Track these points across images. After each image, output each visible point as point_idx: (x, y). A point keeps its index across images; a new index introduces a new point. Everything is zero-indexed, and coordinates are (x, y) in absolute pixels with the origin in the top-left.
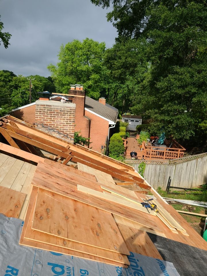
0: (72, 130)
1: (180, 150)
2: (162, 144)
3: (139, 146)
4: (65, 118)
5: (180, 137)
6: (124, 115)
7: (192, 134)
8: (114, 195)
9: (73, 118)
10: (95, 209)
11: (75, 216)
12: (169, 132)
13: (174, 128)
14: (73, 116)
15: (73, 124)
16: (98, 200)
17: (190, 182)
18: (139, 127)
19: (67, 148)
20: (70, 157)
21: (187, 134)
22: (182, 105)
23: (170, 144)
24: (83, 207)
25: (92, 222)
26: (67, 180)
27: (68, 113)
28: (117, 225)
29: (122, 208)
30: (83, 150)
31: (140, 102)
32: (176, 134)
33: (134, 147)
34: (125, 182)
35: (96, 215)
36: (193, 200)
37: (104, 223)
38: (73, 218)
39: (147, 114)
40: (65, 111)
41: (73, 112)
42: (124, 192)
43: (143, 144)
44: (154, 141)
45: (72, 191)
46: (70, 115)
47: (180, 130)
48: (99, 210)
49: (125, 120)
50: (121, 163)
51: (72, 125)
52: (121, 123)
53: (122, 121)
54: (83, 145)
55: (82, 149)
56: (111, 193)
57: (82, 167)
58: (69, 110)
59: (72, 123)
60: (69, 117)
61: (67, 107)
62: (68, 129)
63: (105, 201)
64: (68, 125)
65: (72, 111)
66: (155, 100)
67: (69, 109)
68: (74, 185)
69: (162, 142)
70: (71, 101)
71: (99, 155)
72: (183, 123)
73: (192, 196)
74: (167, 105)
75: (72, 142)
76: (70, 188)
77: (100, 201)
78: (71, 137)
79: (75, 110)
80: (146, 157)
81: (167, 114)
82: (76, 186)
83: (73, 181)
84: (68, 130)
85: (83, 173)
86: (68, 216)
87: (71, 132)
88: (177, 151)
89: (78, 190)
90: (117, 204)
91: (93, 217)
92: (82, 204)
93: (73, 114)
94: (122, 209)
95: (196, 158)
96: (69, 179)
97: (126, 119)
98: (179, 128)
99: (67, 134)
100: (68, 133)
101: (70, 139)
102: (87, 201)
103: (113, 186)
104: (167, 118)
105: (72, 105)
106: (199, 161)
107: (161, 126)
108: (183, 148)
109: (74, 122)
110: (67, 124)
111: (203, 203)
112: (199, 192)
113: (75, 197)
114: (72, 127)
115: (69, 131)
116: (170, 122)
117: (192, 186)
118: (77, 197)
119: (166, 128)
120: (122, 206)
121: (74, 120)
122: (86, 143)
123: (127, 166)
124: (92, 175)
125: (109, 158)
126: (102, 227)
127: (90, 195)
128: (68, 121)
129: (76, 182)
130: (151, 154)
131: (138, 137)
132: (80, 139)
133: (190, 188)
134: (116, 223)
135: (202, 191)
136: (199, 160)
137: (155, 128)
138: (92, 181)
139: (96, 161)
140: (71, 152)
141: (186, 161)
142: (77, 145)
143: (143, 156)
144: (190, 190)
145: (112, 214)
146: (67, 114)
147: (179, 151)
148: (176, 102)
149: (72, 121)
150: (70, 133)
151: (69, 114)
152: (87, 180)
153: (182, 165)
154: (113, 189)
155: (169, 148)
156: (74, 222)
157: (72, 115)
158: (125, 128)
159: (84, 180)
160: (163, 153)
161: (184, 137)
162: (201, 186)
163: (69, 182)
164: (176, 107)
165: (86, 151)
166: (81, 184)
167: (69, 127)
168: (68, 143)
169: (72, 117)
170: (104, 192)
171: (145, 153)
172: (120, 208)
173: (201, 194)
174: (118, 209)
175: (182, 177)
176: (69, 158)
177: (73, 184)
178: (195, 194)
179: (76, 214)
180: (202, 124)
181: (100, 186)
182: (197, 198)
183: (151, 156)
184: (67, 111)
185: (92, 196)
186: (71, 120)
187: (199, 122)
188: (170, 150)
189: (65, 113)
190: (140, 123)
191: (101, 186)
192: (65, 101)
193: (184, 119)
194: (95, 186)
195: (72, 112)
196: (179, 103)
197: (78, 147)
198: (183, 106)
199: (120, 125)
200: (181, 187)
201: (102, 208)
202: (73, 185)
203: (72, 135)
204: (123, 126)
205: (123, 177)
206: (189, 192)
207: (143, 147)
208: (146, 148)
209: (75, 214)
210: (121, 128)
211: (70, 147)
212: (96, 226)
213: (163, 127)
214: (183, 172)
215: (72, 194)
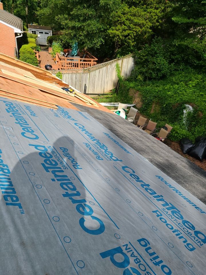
1: (92, 60)
2: (76, 56)
3: (53, 59)
5: (92, 45)
6: (30, 26)
7: (102, 42)
12: (81, 40)
13: (86, 36)
17: (103, 88)
18: (50, 39)
21: (98, 42)
22: (91, 9)
23: (83, 56)
31: (47, 5)
32: (88, 42)
33: (48, 61)
36: (105, 102)
39: (56, 20)
43: (57, 56)
44: (68, 54)
47: (91, 39)
49: (32, 32)
52: (28, 34)
53: (29, 32)
66: (63, 2)
69: (75, 53)
72: (94, 30)
73: (105, 99)
74: (76, 8)
80: (62, 69)
81: (77, 20)
88: (90, 61)
95: (106, 65)
97: (34, 30)
98: (90, 36)
104: (78, 24)
106: (109, 68)
107: (72, 34)
108: (95, 58)
111: (113, 103)
112: (110, 96)
116: (80, 29)
117: (104, 91)
119: (77, 36)
130: (66, 67)
131: (51, 50)
133: (102, 93)
135: (112, 94)
136: (109, 66)
137: (67, 37)
141: (98, 69)
143: (59, 69)
144: (103, 95)
147: (92, 61)
148: (85, 5)
153: (95, 72)
155: (83, 59)
158: (35, 39)
160: (78, 64)
161: (95, 45)
162: (111, 90)
164: (85, 11)
171: (60, 65)
173: (111, 97)
175: (96, 84)
178: (107, 98)
180: (110, 31)
182: (108, 100)
187: (107, 29)
188: (84, 61)
190: (50, 34)
193: (94, 25)
196: (88, 7)
198: (92, 10)
199: (28, 36)
200: (95, 93)
204: (32, 37)
206: (102, 96)
207: (57, 59)
208: (60, 59)
210: (29, 39)
213: (75, 36)
214: (96, 79)
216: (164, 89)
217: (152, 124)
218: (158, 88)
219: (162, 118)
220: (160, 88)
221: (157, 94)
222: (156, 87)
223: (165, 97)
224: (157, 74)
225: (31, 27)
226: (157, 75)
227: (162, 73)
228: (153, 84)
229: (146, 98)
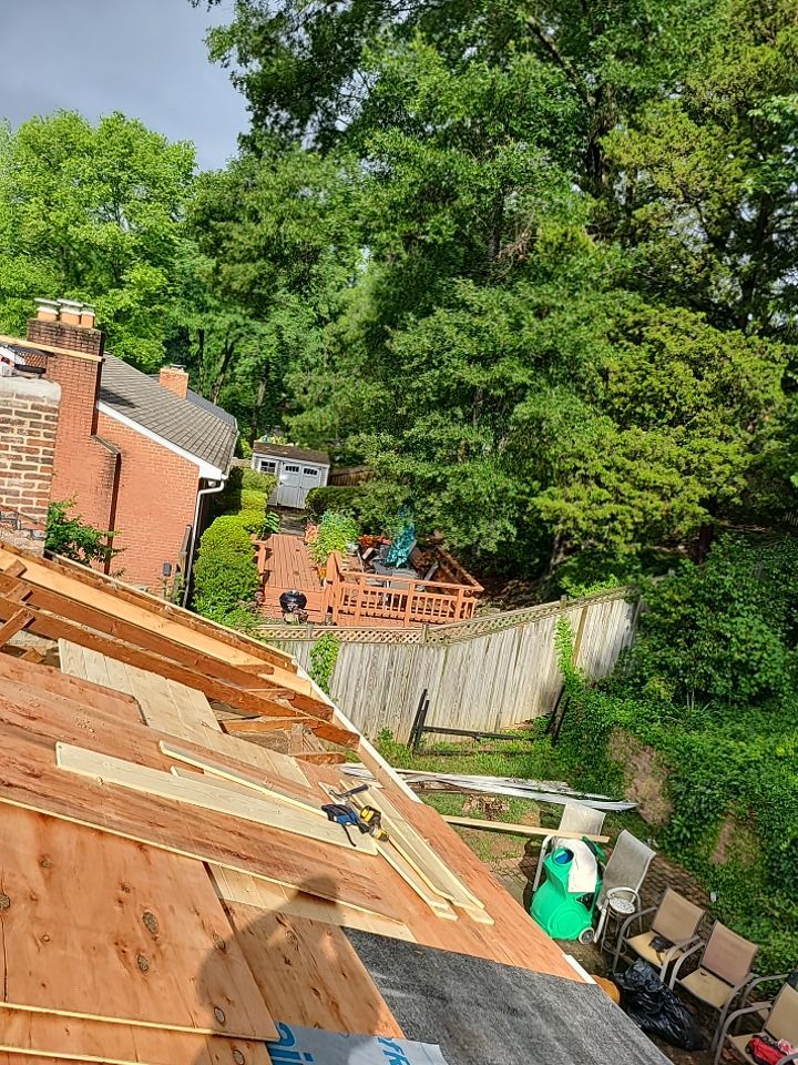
0: (39, 495)
1: (463, 588)
2: (402, 566)
3: (316, 569)
4: (10, 444)
5: (467, 541)
6: (260, 445)
7: (506, 532)
8: (215, 782)
9: (48, 444)
10: (134, 850)
11: (41, 889)
12: (429, 520)
13: (449, 509)
14: (46, 435)
15: (42, 470)
16: (147, 805)
17: (495, 710)
18: (317, 496)
19: (13, 574)
20: (25, 614)
21: (492, 534)
22: (479, 425)
23: (430, 566)
24: (81, 844)
25: (117, 908)
26: (10, 723)
27: (21, 423)
28: (227, 911)
29: (247, 834)
30: (87, 583)
31: (326, 398)
32: (454, 529)
33: (297, 573)
34: (260, 719)
35: (138, 879)
36: (502, 775)
37: (172, 909)
38: (34, 899)
39: (350, 447)
40: (9, 412)
41: (47, 418)
42: (254, 763)
43: (331, 562)
44: (373, 551)
45: (29, 775)
46: (30, 433)
47: (466, 518)
48: (152, 853)
49: (263, 463)
50: (246, 642)
51: (38, 472)
52: (246, 474)
53: (253, 466)
54: (83, 557)
55: (79, 578)
56: (202, 771)
57: (78, 661)
58: (29, 410)
59: (39, 465)
60: (26, 438)
61: (18, 396)
62: (21, 490)
63: (175, 807)
64: (24, 473)
65: (44, 414)
66: (382, 397)
67: (30, 403)
68: (40, 743)
69: (402, 557)
70: (41, 372)
71: (153, 607)
72: (480, 493)
73: (500, 761)
74: (425, 420)
75: (38, 546)
76: (21, 760)
77: (157, 809)
78: (30, 525)
79: (56, 410)
80: (340, 612)
81: (423, 455)
82: (48, 751)
83: (34, 725)
84: (21, 497)
85: (85, 685)
86: (11, 894)
87: (31, 502)
88: (453, 592)
89: (60, 765)
90: (227, 817)
91: (124, 888)
92: (75, 833)
93: (46, 426)
94: (248, 839)
95: (517, 621)
96: (18, 720)
97: (269, 459)
98: (464, 511)
99: (16, 514)
100: (20, 506)
101: (27, 533)
102: (100, 815)
103: (213, 739)
104: (424, 470)
105: (45, 390)
106: (528, 633)
107: (399, 499)
108: (473, 581)
109: (50, 462)
110: (14, 467)
111: (532, 783)
112: (521, 745)
113: (43, 801)
114: (37, 482)
115: (24, 502)
116: (433, 485)
117: (498, 723)
118: (54, 799)
119: (418, 505)
120: (247, 826)
121: (52, 454)
122: (100, 550)
123: (268, 650)
124: (121, 695)
125: (195, 618)
126: (161, 928)
127: (113, 786)
128: (24, 455)
129: (53, 731)
130: (359, 604)
131: (313, 532)
132: (72, 535)
133: (492, 730)
134: (221, 900)
135: (532, 740)
136: (529, 629)
137: (379, 505)
138: (124, 725)
139: (141, 630)
140: (31, 593)
141: (485, 633)
142: (60, 562)
143: (330, 610)
144: (493, 737)
145: (206, 864)
146: (16, 428)
147: (461, 593)
148: (459, 412)
149: (41, 455)
150: (30, 510)
151: (27, 427)
152: (101, 717)
153: (470, 646)
154: (211, 754)
155: (427, 582)
156: (35, 919)
157: (42, 431)
158: (265, 495)
159: (86, 718)
160: (405, 598)
161: (479, 541)
162: (531, 721)
163: (15, 733)
164: (456, 431)
165: (98, 587)
166: (71, 741)
167: (23, 480)
168: (19, 553)
169: (42, 438)
170: (173, 769)
171: (338, 596)
172: (240, 835)
173: (527, 753)
174: (232, 840)
175: (468, 690)
176: (18, 620)
177: (36, 742)
178: (510, 754)
179: (48, 879)
180: (541, 501)
181: (157, 743)
182: (515, 766)
183: (358, 609)
184: (17, 413)
185: (121, 788)
186: (37, 451)
187: (533, 494)
188: (428, 589)
189: (7, 421)
190: (320, 481)
191: (161, 743)
192: (10, 367)
193: (484, 478)
194: (136, 745)
195: (43, 420)
196: (468, 419)
197: (64, 572)
198: (483, 429)
199: (244, 481)
200: (461, 729)
201: (166, 840)
202: (35, 746)
203: (37, 516)
204: (255, 486)
205: (253, 698)
206: (490, 745)
207: (331, 574)
208: (342, 579)
209: (42, 881)
210: (248, 495)
211: (25, 570)
212: (138, 927)
213: (408, 502)
214: (472, 672)
215: (32, 787)
216: (770, 754)
217: (733, 945)
218: (741, 743)
219: (773, 906)
220: (754, 750)
221: (742, 778)
222: (733, 737)
223: (780, 799)
224: (735, 679)
225: (262, 448)
226: (736, 686)
227: (758, 685)
228: (719, 720)
229: (689, 787)
